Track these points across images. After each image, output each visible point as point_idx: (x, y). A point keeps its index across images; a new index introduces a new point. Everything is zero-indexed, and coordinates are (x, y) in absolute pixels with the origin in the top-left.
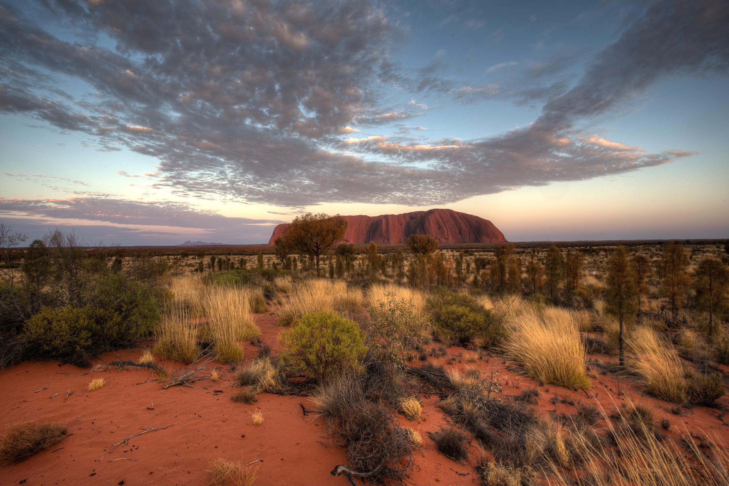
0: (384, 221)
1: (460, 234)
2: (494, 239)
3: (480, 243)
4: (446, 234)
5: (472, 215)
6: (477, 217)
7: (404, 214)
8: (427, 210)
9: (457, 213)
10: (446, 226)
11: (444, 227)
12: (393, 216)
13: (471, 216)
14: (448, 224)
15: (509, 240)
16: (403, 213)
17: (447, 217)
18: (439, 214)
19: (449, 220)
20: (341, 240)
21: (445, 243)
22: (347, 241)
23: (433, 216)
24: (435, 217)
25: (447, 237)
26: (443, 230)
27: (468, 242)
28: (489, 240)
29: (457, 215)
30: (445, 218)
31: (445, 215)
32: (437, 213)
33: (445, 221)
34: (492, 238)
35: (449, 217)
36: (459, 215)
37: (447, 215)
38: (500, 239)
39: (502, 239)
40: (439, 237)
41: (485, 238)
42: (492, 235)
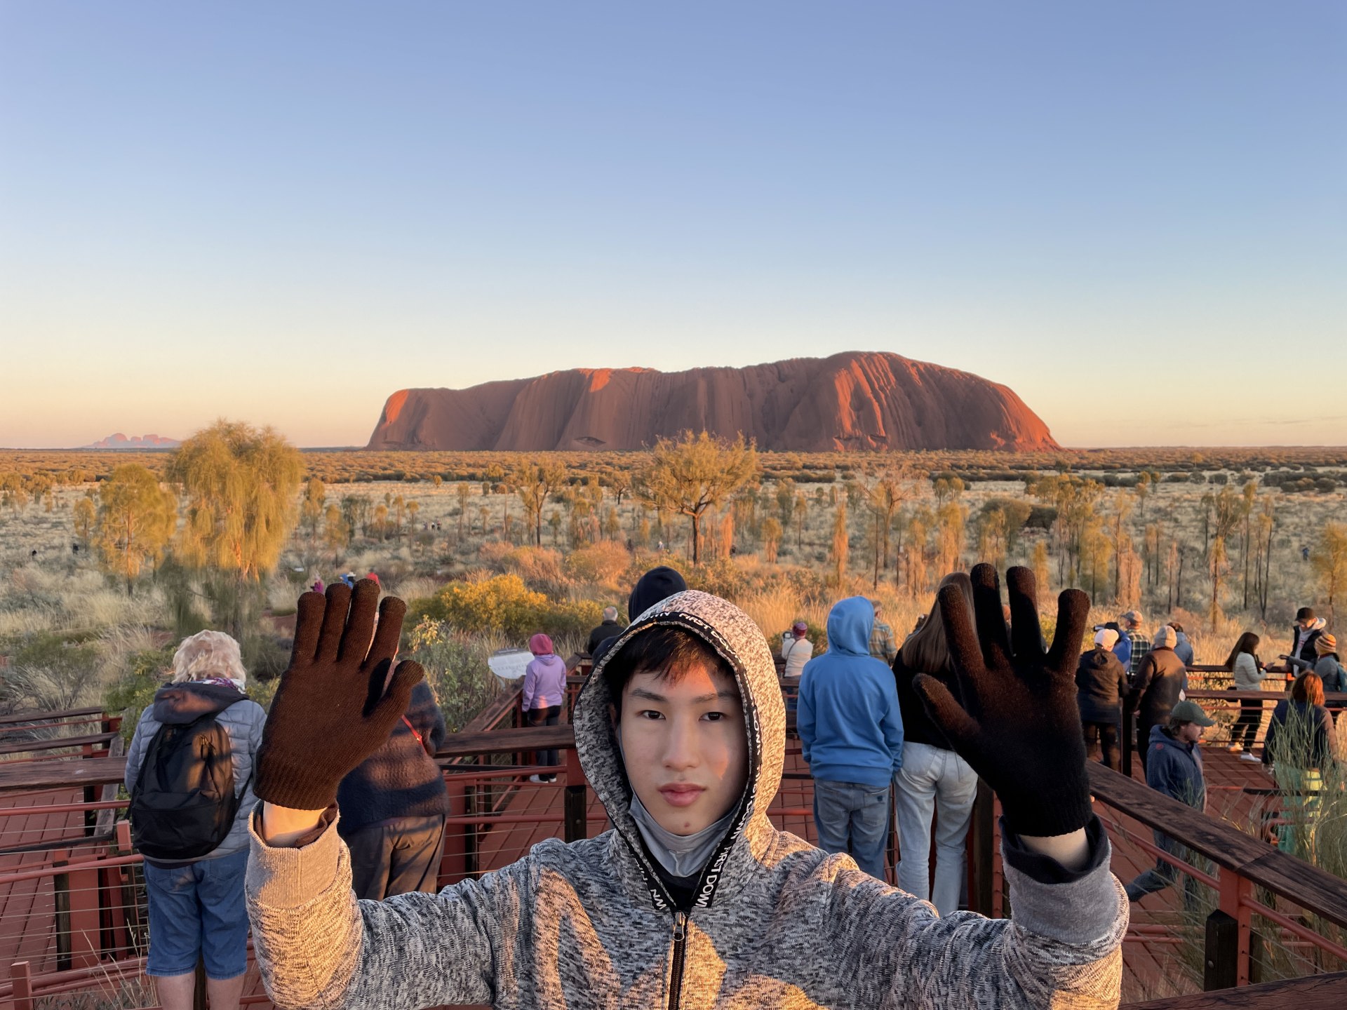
0: (702, 385)
1: (919, 424)
2: (1019, 440)
4: (881, 423)
5: (957, 371)
6: (973, 377)
7: (762, 367)
8: (826, 356)
9: (915, 364)
10: (879, 401)
11: (876, 405)
12: (727, 371)
13: (952, 373)
14: (886, 397)
16: (756, 363)
17: (883, 374)
18: (862, 367)
19: (889, 383)
20: (581, 438)
21: (877, 450)
22: (597, 441)
23: (844, 372)
24: (849, 376)
25: (883, 434)
26: (872, 412)
27: (942, 448)
28: (1004, 442)
29: (913, 371)
30: (877, 379)
31: (878, 371)
32: (855, 365)
33: (877, 386)
34: (1015, 437)
35: (891, 375)
36: (919, 371)
37: (883, 370)
38: (1039, 440)
39: (1044, 439)
40: (858, 433)
41: (994, 436)
42: (1014, 429)
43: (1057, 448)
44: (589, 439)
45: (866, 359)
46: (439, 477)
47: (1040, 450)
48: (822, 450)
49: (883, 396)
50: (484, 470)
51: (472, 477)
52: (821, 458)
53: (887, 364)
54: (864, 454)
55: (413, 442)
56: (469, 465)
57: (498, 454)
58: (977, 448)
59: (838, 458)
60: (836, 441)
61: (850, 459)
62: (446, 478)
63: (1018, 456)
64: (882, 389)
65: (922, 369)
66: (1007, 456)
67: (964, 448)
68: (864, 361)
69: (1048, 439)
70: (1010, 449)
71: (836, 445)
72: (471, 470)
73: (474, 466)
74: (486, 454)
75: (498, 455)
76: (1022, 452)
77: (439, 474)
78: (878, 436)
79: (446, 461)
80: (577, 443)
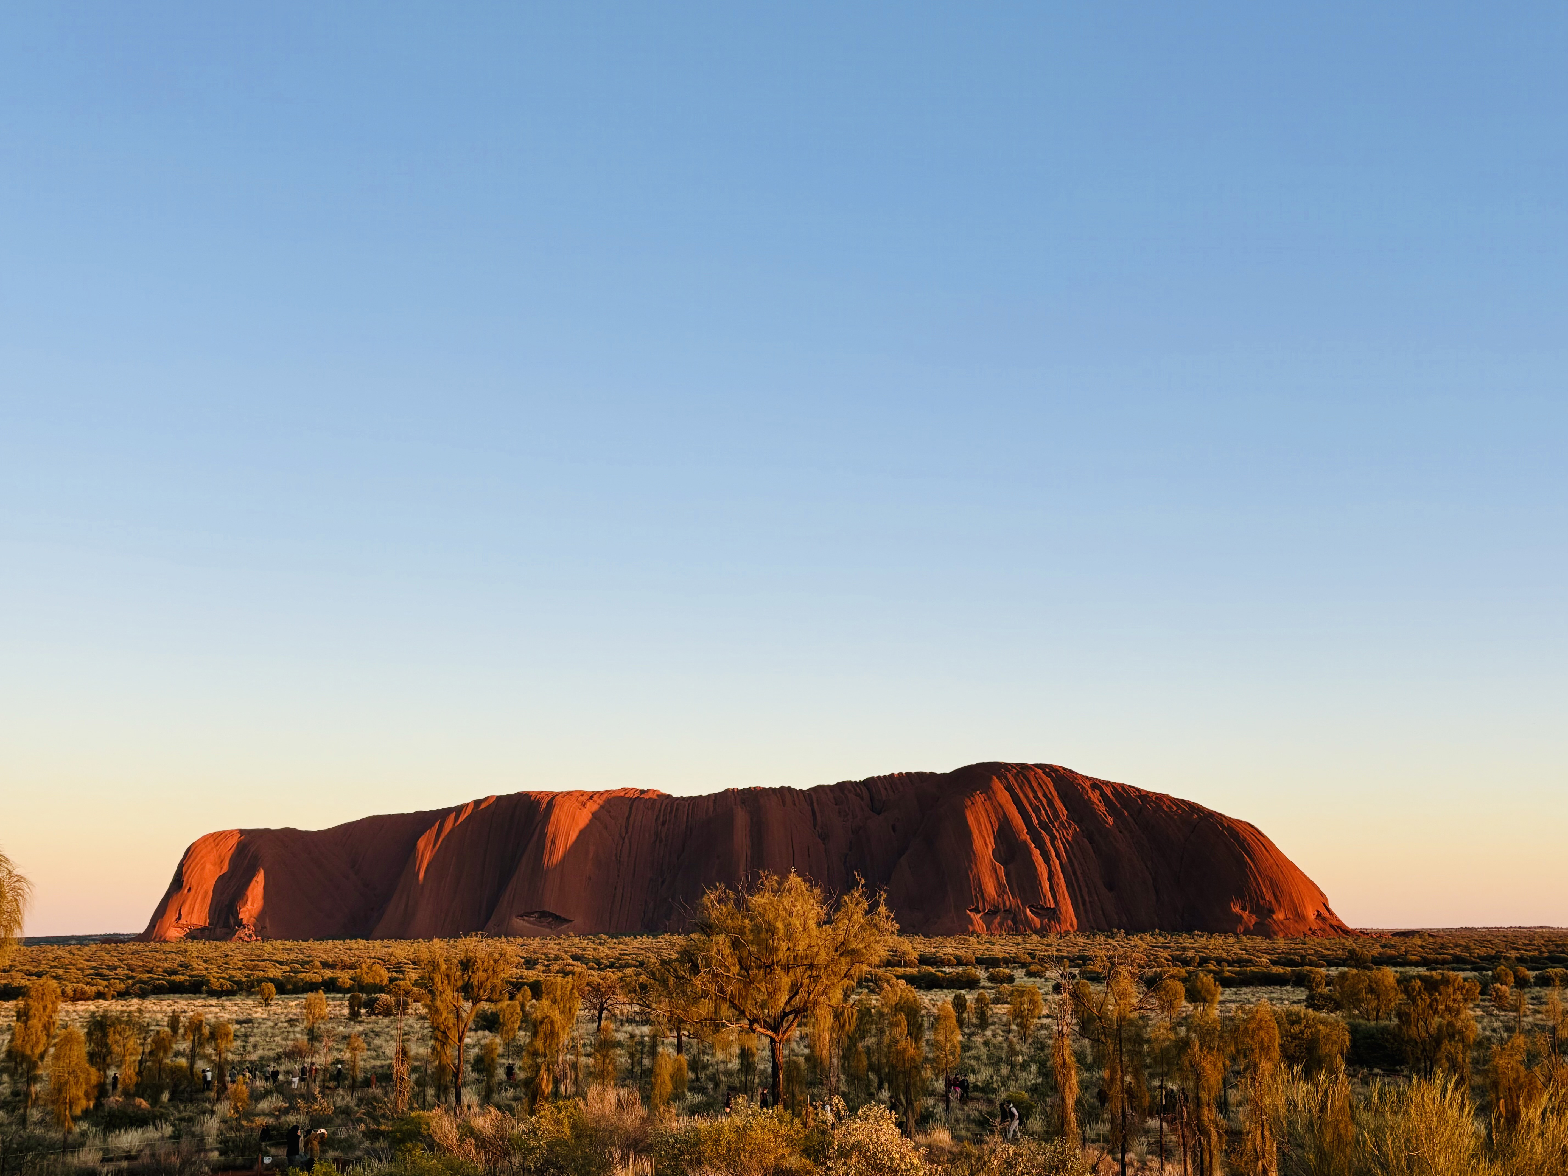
0: (741, 818)
1: (1110, 887)
2: (1280, 916)
3: (1211, 933)
4: (1046, 885)
5: (1167, 797)
6: (1194, 808)
7: (842, 786)
8: (948, 770)
9: (1096, 784)
10: (1041, 846)
11: (1036, 852)
12: (785, 792)
13: (1160, 798)
14: (1053, 839)
15: (1351, 923)
16: (833, 782)
17: (1044, 801)
18: (1009, 788)
19: (1057, 817)
20: (529, 914)
21: (1042, 932)
22: (556, 918)
23: (979, 798)
24: (988, 803)
25: (1053, 906)
26: (1031, 866)
27: (1152, 929)
28: (1254, 919)
29: (1095, 796)
30: (1036, 810)
31: (1036, 797)
32: (997, 785)
33: (1036, 822)
34: (1271, 911)
35: (1058, 804)
36: (1103, 795)
37: (1045, 795)
38: (1311, 915)
39: (1319, 914)
40: (1010, 900)
41: (1236, 909)
42: (1269, 896)
43: (1341, 930)
44: (544, 914)
45: (1016, 777)
46: (271, 986)
47: (1314, 933)
48: (949, 933)
49: (1047, 839)
50: (351, 972)
51: (331, 986)
52: (949, 948)
53: (1051, 786)
54: (1020, 939)
55: (227, 925)
56: (325, 965)
57: (378, 943)
58: (1210, 930)
59: (976, 946)
60: (972, 915)
61: (997, 947)
62: (283, 988)
63: (1281, 943)
64: (1044, 826)
65: (1109, 793)
66: (1260, 942)
67: (1189, 931)
68: (1011, 779)
69: (1327, 915)
70: (1264, 930)
71: (971, 922)
72: (328, 974)
73: (332, 966)
74: (359, 945)
75: (378, 947)
76: (1285, 937)
77: (271, 980)
78: (1042, 908)
79: (285, 957)
80: (519, 923)
